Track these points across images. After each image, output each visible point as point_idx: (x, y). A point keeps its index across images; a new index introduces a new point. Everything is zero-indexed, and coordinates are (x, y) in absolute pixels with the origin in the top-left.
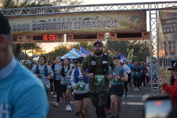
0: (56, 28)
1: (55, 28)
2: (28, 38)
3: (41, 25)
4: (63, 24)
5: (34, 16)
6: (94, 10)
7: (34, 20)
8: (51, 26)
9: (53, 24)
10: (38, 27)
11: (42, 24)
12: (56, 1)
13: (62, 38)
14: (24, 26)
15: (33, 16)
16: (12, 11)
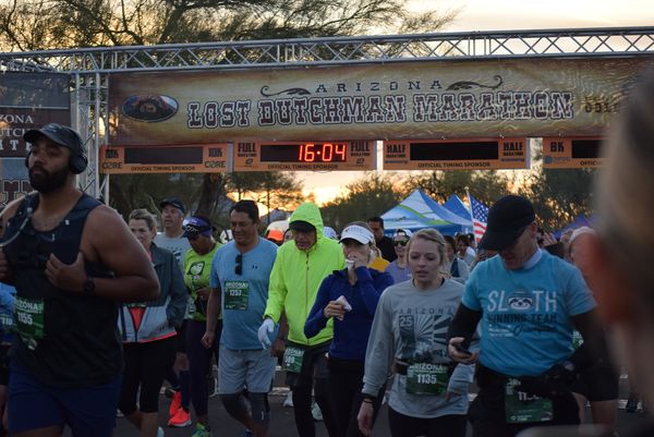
0: (346, 118)
1: (341, 119)
2: (242, 152)
3: (292, 104)
4: (375, 102)
5: (267, 71)
6: (488, 53)
7: (266, 88)
8: (329, 110)
9: (335, 102)
10: (281, 112)
11: (297, 103)
12: (352, 17)
13: (368, 155)
14: (230, 106)
15: (264, 70)
16: (185, 54)
